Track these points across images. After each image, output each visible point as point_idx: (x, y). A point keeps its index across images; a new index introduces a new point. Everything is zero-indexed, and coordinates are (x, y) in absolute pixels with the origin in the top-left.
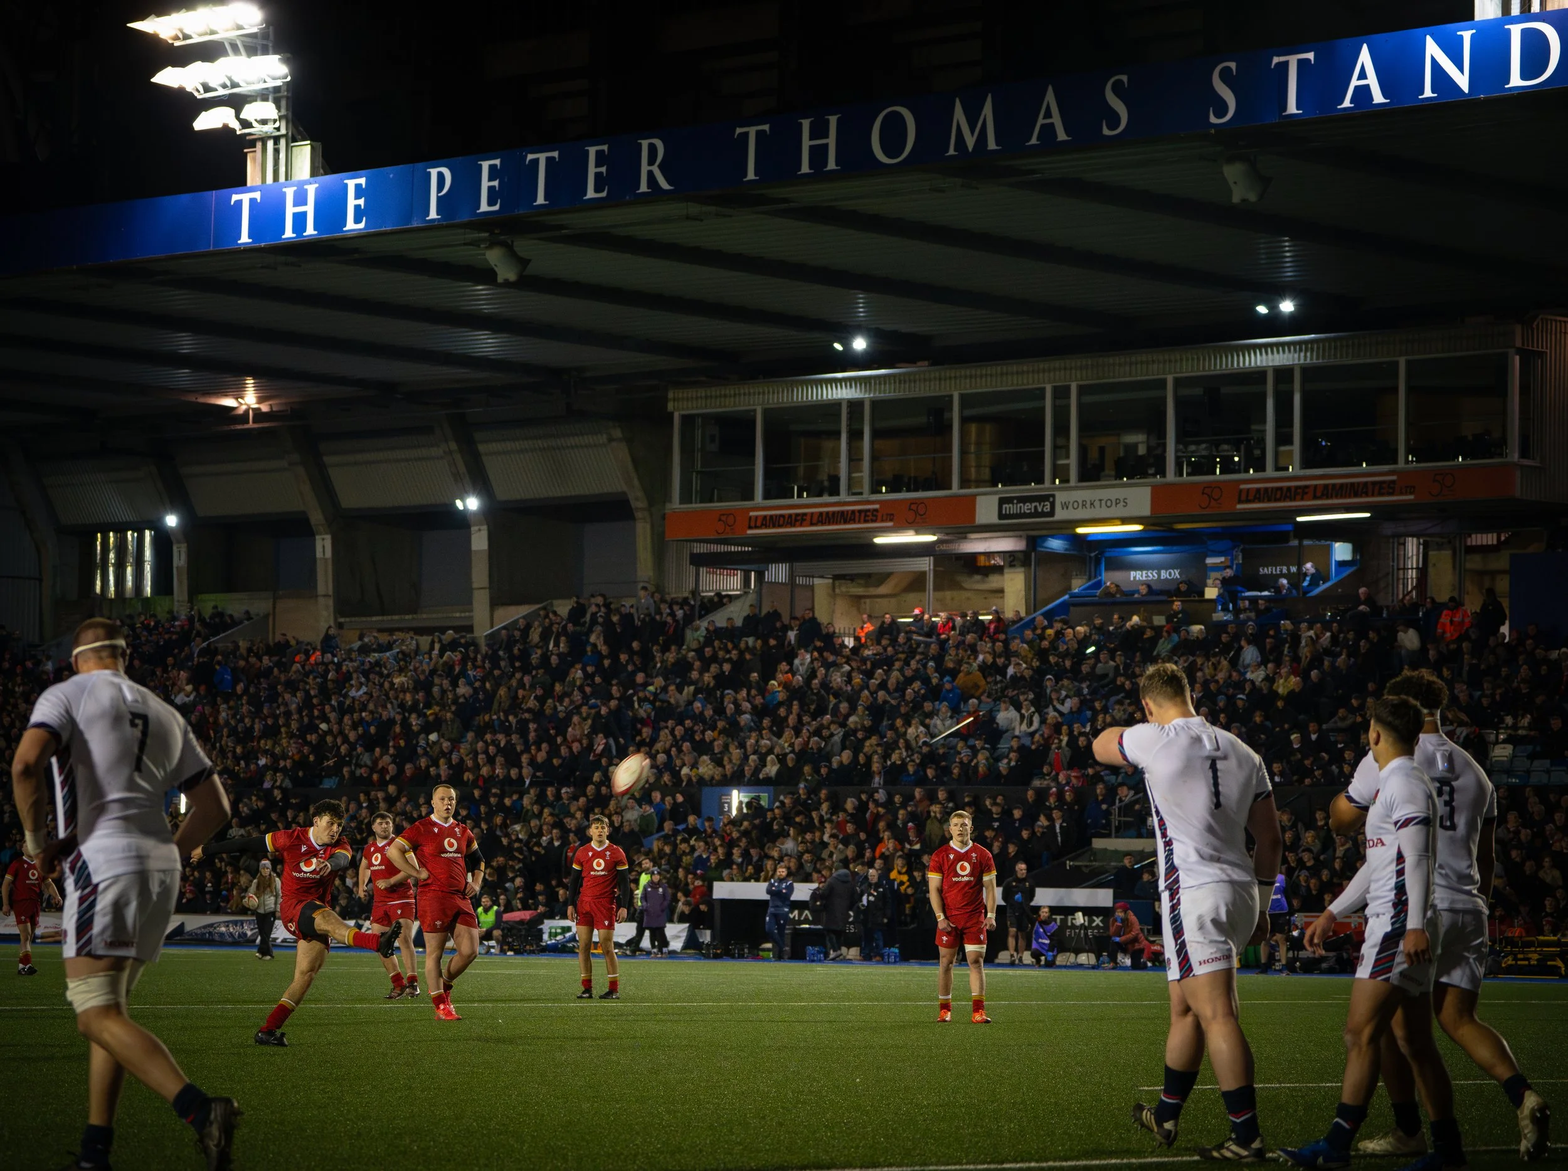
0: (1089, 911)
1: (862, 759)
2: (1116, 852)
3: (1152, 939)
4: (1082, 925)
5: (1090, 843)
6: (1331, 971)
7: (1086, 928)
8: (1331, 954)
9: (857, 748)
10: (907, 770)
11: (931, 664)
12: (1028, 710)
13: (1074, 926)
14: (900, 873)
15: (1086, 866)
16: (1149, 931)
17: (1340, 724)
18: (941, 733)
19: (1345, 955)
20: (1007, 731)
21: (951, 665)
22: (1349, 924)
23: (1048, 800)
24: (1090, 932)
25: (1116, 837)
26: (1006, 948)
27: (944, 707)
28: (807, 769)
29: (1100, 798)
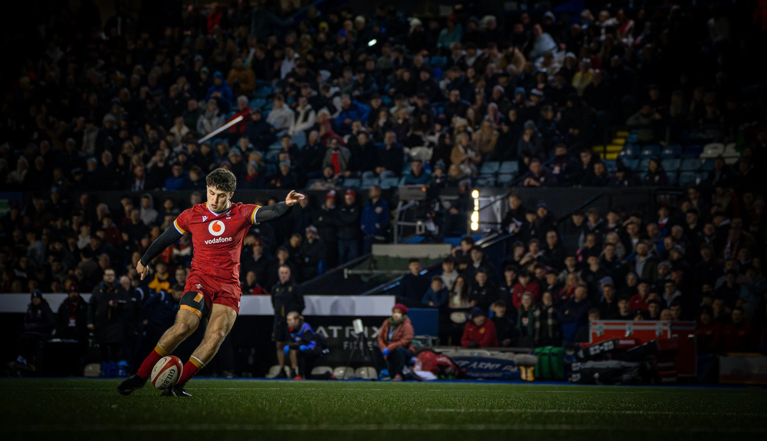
0: (368, 321)
1: (121, 161)
2: (398, 259)
3: (437, 350)
4: (361, 334)
5: (370, 250)
6: (632, 382)
7: (366, 340)
8: (633, 364)
9: (116, 150)
10: (172, 174)
11: (199, 57)
12: (304, 107)
13: (352, 339)
14: (160, 281)
15: (366, 275)
16: (434, 342)
17: (643, 121)
18: (207, 133)
19: (648, 366)
20: (280, 130)
21: (220, 59)
22: (653, 332)
23: (325, 202)
24: (370, 343)
25: (399, 242)
26: (276, 363)
27: (211, 106)
28: (57, 173)
29: (375, 201)
